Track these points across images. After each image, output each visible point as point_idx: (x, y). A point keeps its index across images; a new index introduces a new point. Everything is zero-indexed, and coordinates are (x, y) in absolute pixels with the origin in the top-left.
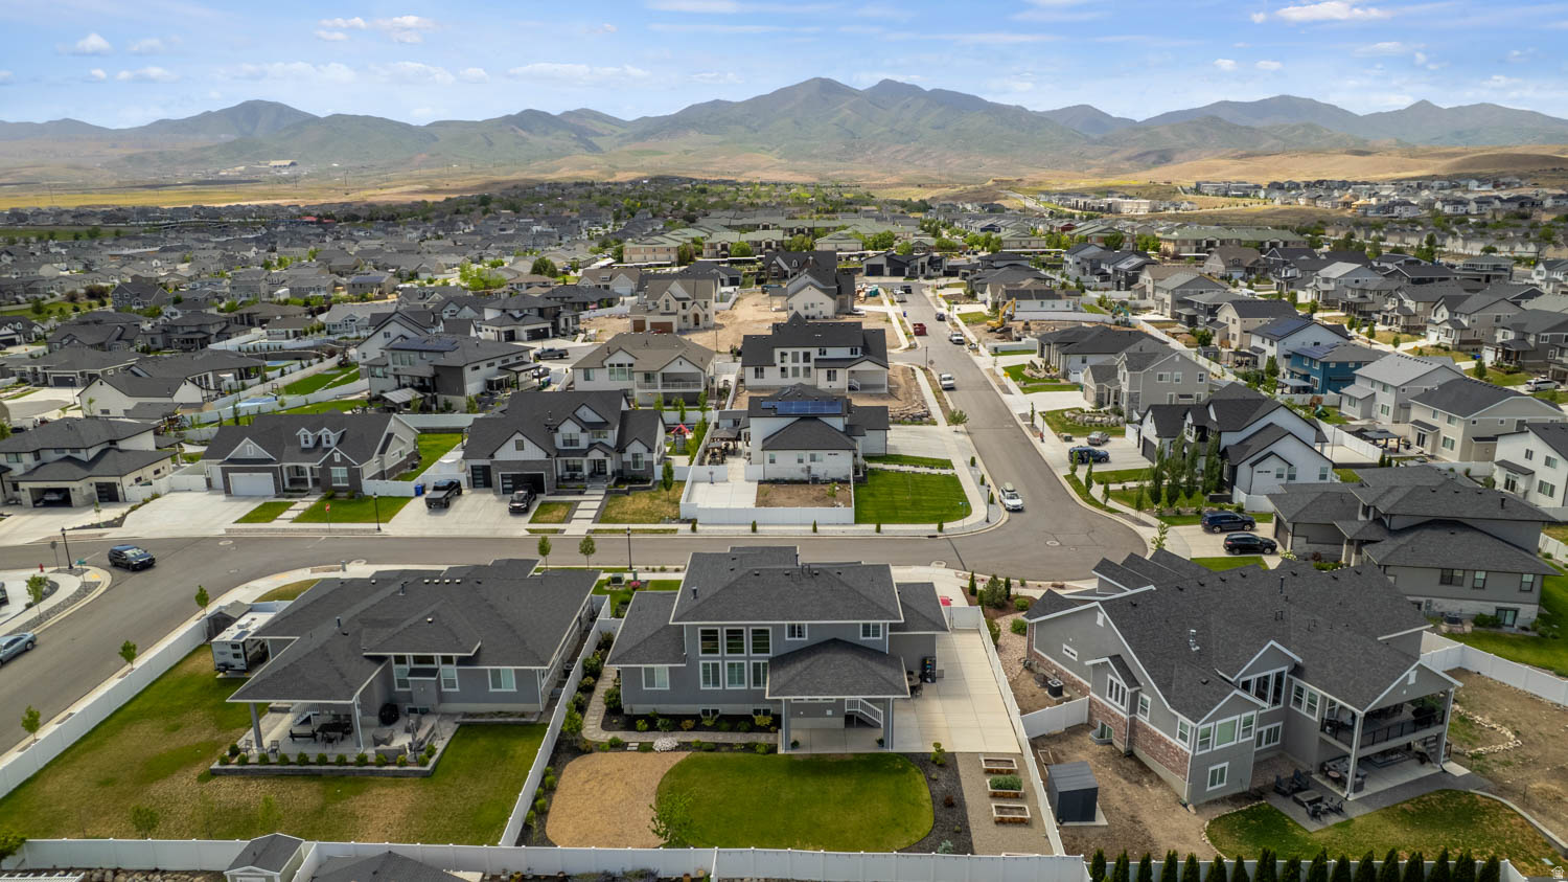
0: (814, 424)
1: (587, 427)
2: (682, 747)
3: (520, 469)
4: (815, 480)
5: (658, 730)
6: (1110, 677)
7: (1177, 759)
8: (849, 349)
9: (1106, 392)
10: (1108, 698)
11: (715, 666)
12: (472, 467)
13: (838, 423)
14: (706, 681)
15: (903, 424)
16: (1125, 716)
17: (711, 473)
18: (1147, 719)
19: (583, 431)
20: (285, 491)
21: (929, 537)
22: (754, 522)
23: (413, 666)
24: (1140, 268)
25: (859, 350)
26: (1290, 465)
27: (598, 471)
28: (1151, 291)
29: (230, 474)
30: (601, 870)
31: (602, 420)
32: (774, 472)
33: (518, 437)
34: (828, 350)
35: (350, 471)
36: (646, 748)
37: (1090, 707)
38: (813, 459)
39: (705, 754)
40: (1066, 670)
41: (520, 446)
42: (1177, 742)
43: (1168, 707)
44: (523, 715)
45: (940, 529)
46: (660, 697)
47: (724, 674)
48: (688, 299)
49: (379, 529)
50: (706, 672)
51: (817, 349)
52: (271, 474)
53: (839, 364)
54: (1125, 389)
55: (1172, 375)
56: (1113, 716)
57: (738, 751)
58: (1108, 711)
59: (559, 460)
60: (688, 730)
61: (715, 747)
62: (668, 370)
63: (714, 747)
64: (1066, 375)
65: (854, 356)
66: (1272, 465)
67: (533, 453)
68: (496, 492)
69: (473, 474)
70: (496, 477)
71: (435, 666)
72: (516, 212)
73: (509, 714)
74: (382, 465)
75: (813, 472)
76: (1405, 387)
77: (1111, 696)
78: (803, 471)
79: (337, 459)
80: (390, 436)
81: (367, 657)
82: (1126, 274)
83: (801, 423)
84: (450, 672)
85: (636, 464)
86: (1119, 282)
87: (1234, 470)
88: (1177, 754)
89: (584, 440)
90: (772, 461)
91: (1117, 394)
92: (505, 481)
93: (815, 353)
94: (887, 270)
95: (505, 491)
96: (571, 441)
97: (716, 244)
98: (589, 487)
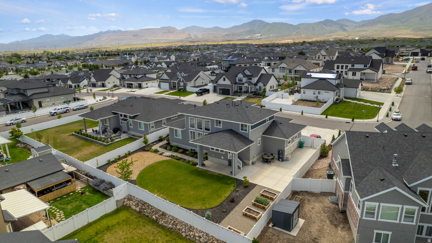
1: (246, 76)
2: (172, 156)
3: (224, 87)
5: (171, 150)
7: (356, 218)
8: (363, 65)
10: (340, 181)
11: (194, 133)
12: (214, 86)
13: (333, 82)
14: (192, 138)
15: (375, 92)
17: (282, 95)
18: (352, 194)
19: (244, 77)
20: (171, 88)
21: (346, 122)
22: (281, 108)
23: (124, 118)
25: (368, 65)
27: (247, 92)
29: (161, 83)
31: (251, 74)
32: (305, 97)
33: (224, 77)
34: (355, 65)
35: (184, 84)
36: (162, 154)
37: (336, 185)
38: (319, 93)
41: (224, 79)
42: (357, 210)
43: (355, 189)
45: (353, 120)
48: (326, 56)
49: (180, 98)
50: (191, 135)
51: (351, 65)
52: (168, 83)
53: (357, 70)
56: (340, 190)
57: (185, 162)
58: (339, 188)
59: (236, 85)
60: (180, 153)
61: (179, 159)
62: (296, 69)
65: (365, 68)
67: (228, 82)
68: (217, 93)
69: (214, 88)
70: (218, 89)
71: (127, 119)
72: (310, 45)
74: (195, 84)
75: (318, 98)
78: (315, 97)
79: (181, 80)
80: (199, 76)
81: (113, 113)
84: (130, 121)
85: (260, 90)
88: (356, 215)
89: (244, 80)
90: (304, 93)
92: (220, 91)
93: (350, 66)
94: (420, 54)
95: (220, 93)
96: (240, 80)
97: (359, 48)
98: (243, 94)
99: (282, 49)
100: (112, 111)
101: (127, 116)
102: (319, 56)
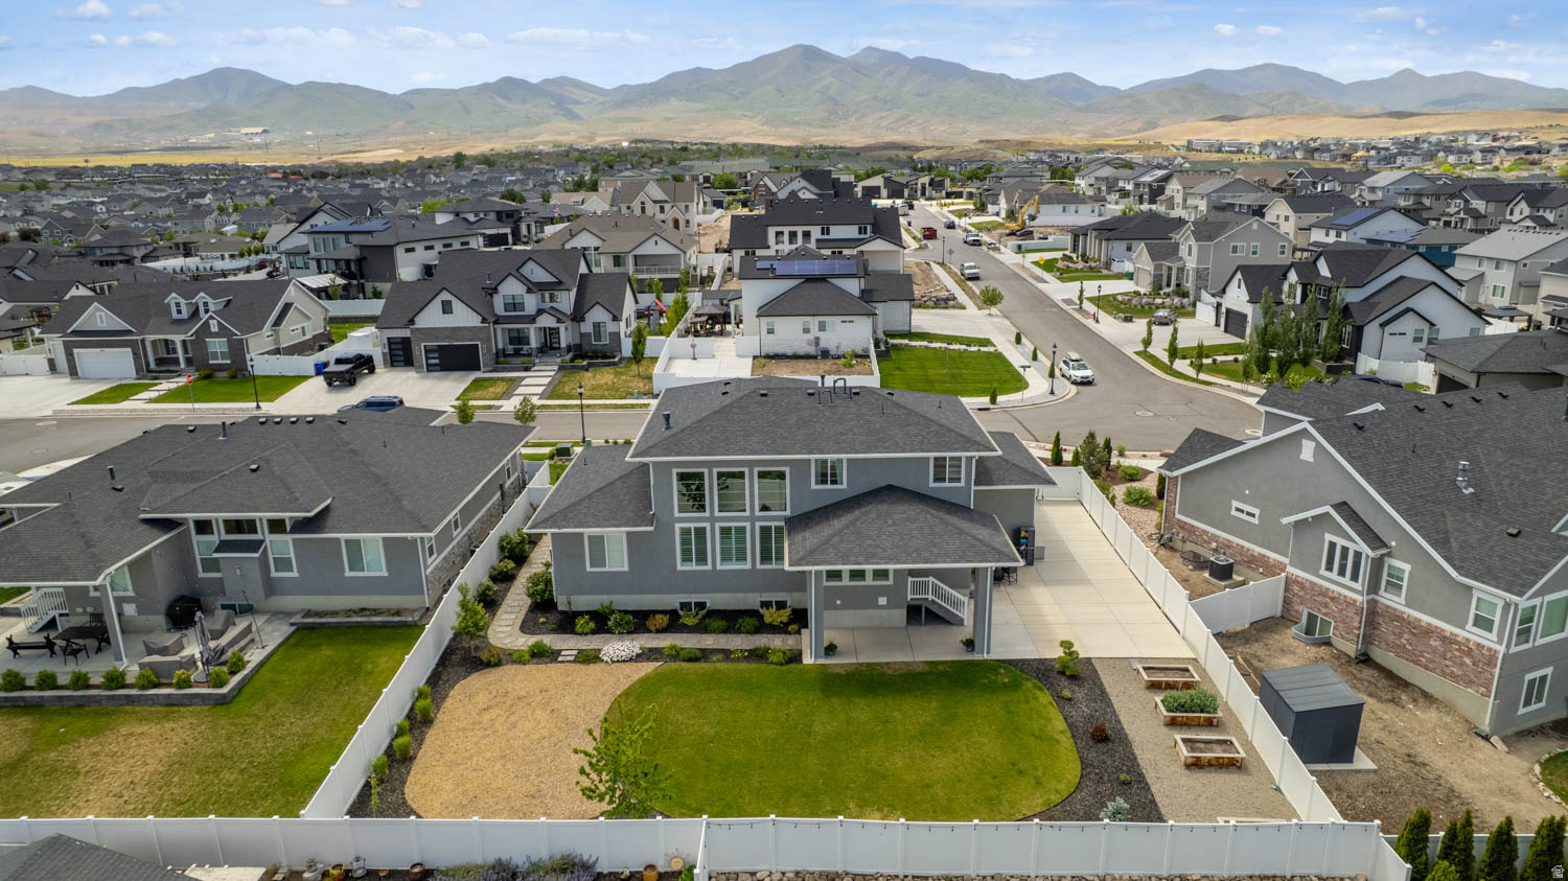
0: (822, 286)
1: (533, 287)
2: (647, 655)
3: (449, 338)
4: (825, 354)
5: (609, 631)
6: (1329, 537)
7: (1468, 661)
8: (856, 228)
9: (1165, 272)
10: (1323, 572)
11: (700, 532)
12: (389, 339)
13: (853, 286)
14: (686, 558)
15: (925, 308)
16: (1359, 598)
18: (1402, 600)
19: (529, 291)
20: (149, 371)
21: (980, 409)
23: (225, 537)
24: (1166, 179)
25: (869, 227)
26: (1432, 324)
27: (549, 346)
28: (1181, 201)
29: (75, 351)
30: (491, 860)
31: (555, 279)
32: (773, 345)
33: (445, 296)
34: (833, 229)
35: (230, 343)
36: (589, 658)
37: (1286, 590)
38: (822, 327)
39: (684, 664)
40: (1236, 540)
41: (447, 308)
42: (1471, 634)
43: (1453, 573)
44: (398, 613)
45: (993, 401)
46: (614, 582)
47: (714, 544)
48: (666, 202)
49: (258, 407)
50: (685, 542)
51: (819, 228)
52: (129, 350)
53: (846, 244)
54: (1191, 264)
56: (1332, 599)
57: (738, 660)
58: (1324, 593)
59: (499, 328)
60: (658, 631)
61: (703, 655)
62: (640, 251)
63: (698, 654)
64: (1108, 266)
65: (862, 236)
66: (1409, 324)
67: (464, 317)
68: (419, 370)
69: (390, 349)
70: (419, 350)
71: (258, 537)
72: (489, 166)
73: (376, 612)
74: (277, 341)
75: (823, 344)
76: (1525, 262)
77: (1329, 568)
78: (809, 343)
79: (214, 328)
80: (287, 306)
81: (146, 521)
82: (1150, 186)
83: (806, 285)
84: (282, 545)
85: (598, 336)
86: (1141, 197)
87: (1359, 331)
88: (1469, 653)
89: (531, 303)
90: (770, 331)
91: (1181, 270)
92: (430, 355)
93: (816, 232)
94: (884, 192)
95: (430, 368)
96: (514, 305)
97: (746, 174)
98: (537, 361)
99: (393, 183)
100: (143, 516)
101: (251, 526)
102: (643, 203)
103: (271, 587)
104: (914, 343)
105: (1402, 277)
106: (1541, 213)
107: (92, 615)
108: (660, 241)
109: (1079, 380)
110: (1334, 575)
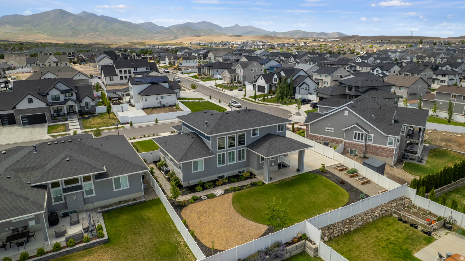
0: (158, 85)
1: (62, 92)
2: (228, 191)
3: (31, 112)
4: (164, 106)
5: (207, 189)
6: (355, 132)
7: (388, 152)
8: (145, 68)
9: (233, 77)
10: (354, 140)
11: (224, 155)
13: (166, 85)
14: (220, 163)
16: (363, 144)
17: (122, 107)
18: (372, 142)
22: (156, 119)
23: (65, 187)
24: (208, 52)
25: (149, 68)
26: (308, 86)
27: (69, 112)
28: (213, 58)
31: (69, 89)
32: (147, 105)
33: (29, 97)
34: (137, 68)
36: (211, 196)
37: (344, 145)
38: (162, 98)
39: (239, 191)
40: (327, 137)
41: (30, 101)
42: (388, 146)
43: (385, 134)
44: (134, 200)
46: (201, 174)
47: (227, 158)
54: (241, 74)
55: (254, 69)
56: (357, 145)
57: (249, 187)
58: (354, 144)
59: (51, 107)
60: (221, 185)
62: (75, 78)
63: (240, 188)
64: (212, 76)
65: (148, 71)
66: (304, 86)
67: (38, 104)
68: (19, 125)
70: (18, 118)
71: (80, 184)
73: (126, 201)
75: (162, 103)
76: (308, 71)
77: (355, 138)
78: (158, 103)
81: (34, 187)
82: (203, 54)
83: (153, 86)
84: (87, 186)
85: (87, 107)
86: (201, 58)
87: (295, 88)
88: (388, 150)
89: (62, 98)
90: (146, 101)
91: (238, 76)
92: (24, 120)
93: (132, 70)
95: (24, 124)
96: (56, 98)
98: (68, 117)
100: (31, 185)
101: (76, 180)
103: (86, 201)
104: (184, 101)
105: (299, 75)
106: (296, 60)
107: (13, 230)
108: (81, 75)
109: (238, 106)
110: (357, 140)
